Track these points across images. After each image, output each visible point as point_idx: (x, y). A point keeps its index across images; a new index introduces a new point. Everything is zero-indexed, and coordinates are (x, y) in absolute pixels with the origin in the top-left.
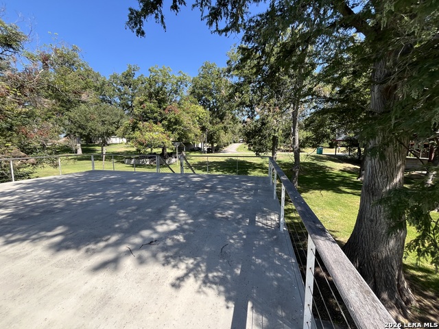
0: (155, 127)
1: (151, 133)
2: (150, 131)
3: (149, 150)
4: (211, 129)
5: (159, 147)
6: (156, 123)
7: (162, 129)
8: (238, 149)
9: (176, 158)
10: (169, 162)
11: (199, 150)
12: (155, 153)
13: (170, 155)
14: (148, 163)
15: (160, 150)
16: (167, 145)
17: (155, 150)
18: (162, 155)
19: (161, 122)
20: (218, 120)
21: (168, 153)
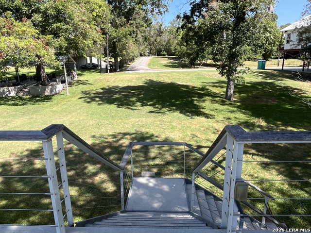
0: (19, 26)
1: (12, 38)
2: (9, 34)
3: (12, 69)
4: (114, 34)
5: (31, 64)
6: (19, 18)
7: (34, 31)
8: (149, 65)
9: (63, 82)
10: (51, 91)
11: (94, 68)
12: (24, 76)
13: (52, 77)
14: (13, 94)
15: (34, 70)
16: (46, 60)
17: (23, 71)
18: (37, 78)
19: (29, 17)
20: (124, 20)
21: (48, 75)
